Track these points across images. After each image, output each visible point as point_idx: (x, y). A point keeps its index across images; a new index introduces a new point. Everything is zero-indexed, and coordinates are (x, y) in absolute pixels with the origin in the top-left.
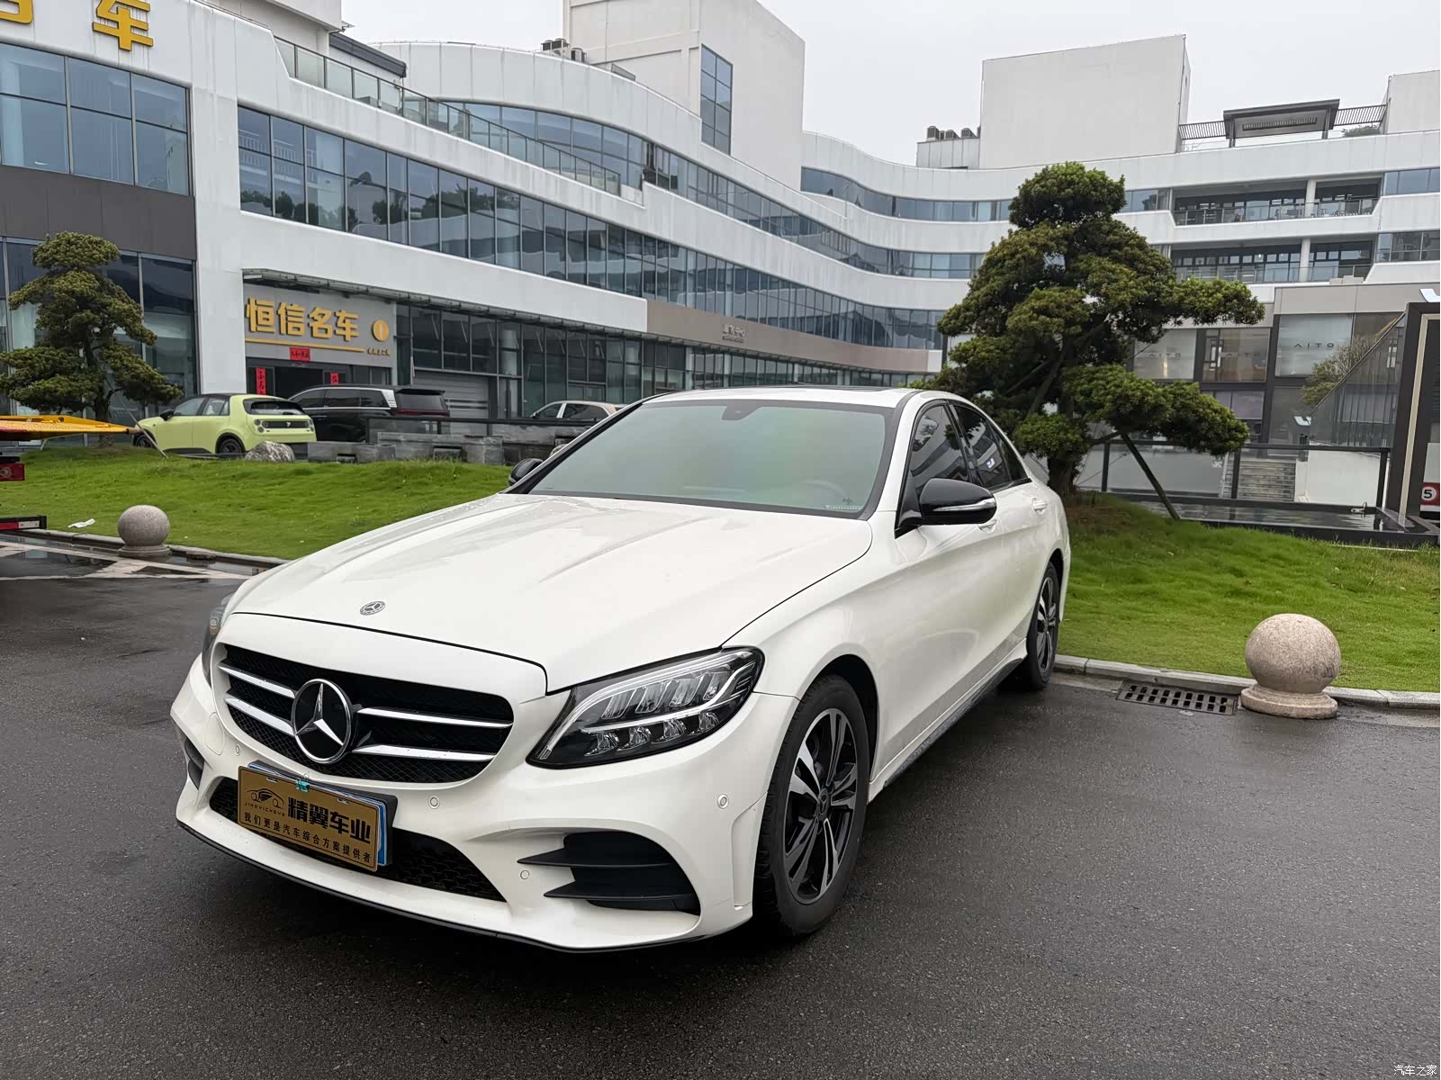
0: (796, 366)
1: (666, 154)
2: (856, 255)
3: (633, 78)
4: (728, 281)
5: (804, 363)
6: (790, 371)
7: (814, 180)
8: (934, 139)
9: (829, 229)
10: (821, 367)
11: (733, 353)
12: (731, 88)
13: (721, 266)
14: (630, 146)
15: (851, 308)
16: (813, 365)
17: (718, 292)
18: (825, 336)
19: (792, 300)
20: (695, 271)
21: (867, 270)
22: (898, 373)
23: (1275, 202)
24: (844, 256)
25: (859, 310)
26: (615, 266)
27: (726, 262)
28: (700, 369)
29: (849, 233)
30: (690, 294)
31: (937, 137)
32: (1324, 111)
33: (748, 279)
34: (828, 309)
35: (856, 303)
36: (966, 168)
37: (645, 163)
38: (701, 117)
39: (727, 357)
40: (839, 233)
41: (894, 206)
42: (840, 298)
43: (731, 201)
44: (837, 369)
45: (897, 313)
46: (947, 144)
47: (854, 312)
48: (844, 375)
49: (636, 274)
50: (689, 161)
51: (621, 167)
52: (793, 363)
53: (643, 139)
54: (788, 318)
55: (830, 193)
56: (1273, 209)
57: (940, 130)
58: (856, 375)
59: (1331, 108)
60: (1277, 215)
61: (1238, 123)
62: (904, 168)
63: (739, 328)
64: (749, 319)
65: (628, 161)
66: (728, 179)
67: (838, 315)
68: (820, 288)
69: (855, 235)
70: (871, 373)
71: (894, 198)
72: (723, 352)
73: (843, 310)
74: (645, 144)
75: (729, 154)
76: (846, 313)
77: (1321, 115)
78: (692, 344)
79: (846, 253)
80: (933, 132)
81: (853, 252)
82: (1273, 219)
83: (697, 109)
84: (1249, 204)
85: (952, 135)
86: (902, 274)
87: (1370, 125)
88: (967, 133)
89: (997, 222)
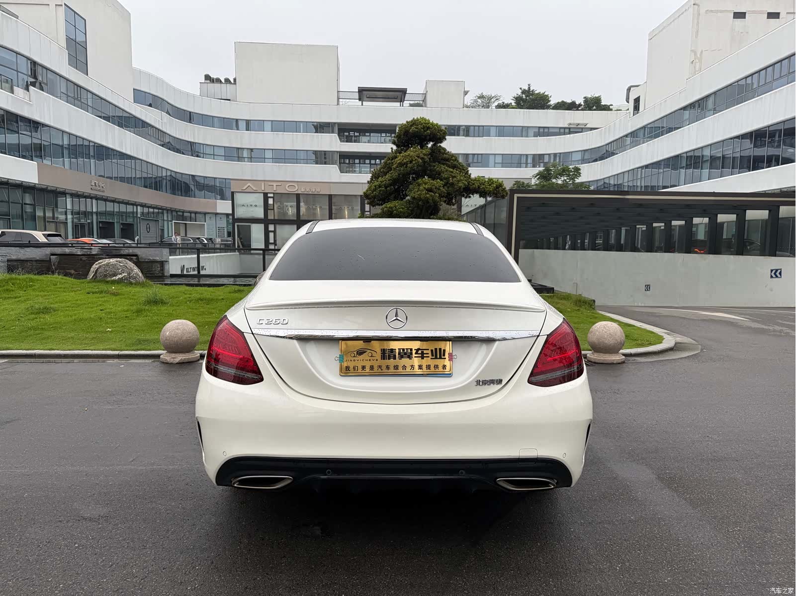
0: (139, 207)
1: (45, 70)
2: (169, 142)
3: (17, 17)
4: (92, 154)
5: (143, 206)
6: (135, 210)
7: (140, 97)
8: (209, 81)
9: (153, 127)
10: (154, 208)
11: (97, 198)
12: (86, 34)
13: (86, 143)
14: (18, 62)
15: (169, 174)
16: (149, 207)
17: (85, 160)
18: (154, 189)
19: (133, 167)
20: (69, 145)
21: (177, 152)
22: (200, 213)
23: (383, 135)
24: (162, 143)
25: (173, 174)
26: (12, 139)
27: (90, 141)
28: (76, 208)
29: (164, 130)
30: (67, 160)
31: (210, 81)
32: (401, 93)
33: (103, 152)
34: (155, 173)
35: (171, 171)
36: (229, 100)
37: (30, 74)
38: (67, 49)
39: (94, 201)
40: (159, 130)
41: (189, 117)
42: (162, 168)
43: (90, 104)
44: (163, 209)
45: (197, 178)
46: (217, 85)
47: (171, 175)
48: (167, 213)
49: (29, 144)
50: (61, 76)
51: (12, 75)
52: (137, 206)
53: (28, 58)
54: (131, 178)
55: (150, 105)
56: (382, 139)
57: (212, 77)
58: (174, 213)
59: (403, 92)
60: (385, 141)
61: (365, 94)
62: (194, 96)
63: (102, 183)
64: (107, 178)
65: (17, 71)
66: (88, 91)
67: (162, 177)
68: (150, 161)
69: (168, 132)
70: (183, 212)
71: (190, 112)
72: (92, 198)
73: (164, 174)
74: (29, 62)
75: (87, 75)
76: (166, 176)
77: (398, 95)
78: (70, 192)
79: (163, 142)
80: (207, 77)
81: (167, 140)
82: (382, 143)
83: (64, 45)
84: (372, 134)
85: (218, 81)
86: (198, 156)
87: (419, 102)
88: (227, 81)
89: (249, 132)
